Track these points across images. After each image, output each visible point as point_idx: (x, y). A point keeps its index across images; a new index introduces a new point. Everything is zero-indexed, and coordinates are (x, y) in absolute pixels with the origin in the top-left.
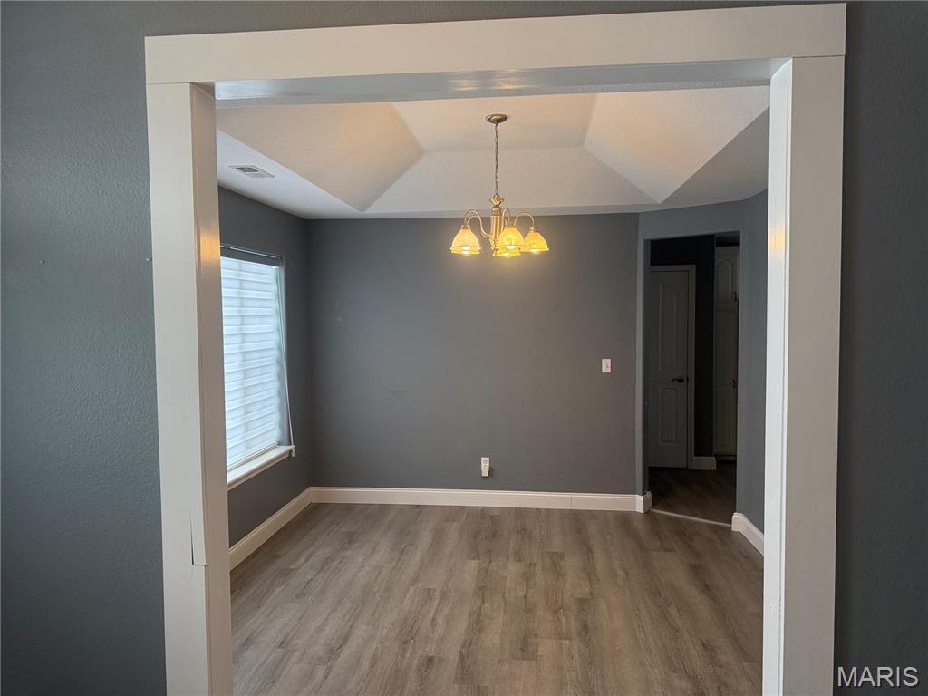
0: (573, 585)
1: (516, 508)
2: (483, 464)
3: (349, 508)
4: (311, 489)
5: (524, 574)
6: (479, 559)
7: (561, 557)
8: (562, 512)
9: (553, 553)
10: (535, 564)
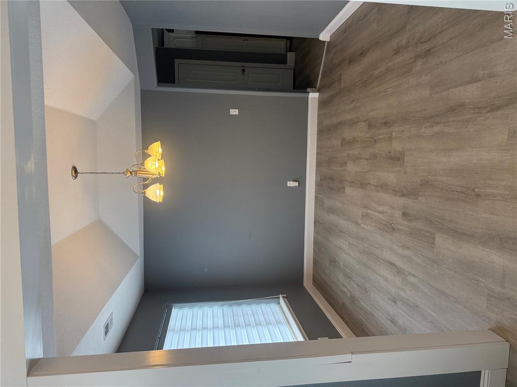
0: (360, 132)
1: (316, 167)
2: (292, 185)
3: (315, 262)
4: (305, 285)
5: (353, 161)
6: (345, 187)
7: (343, 139)
8: (318, 140)
9: (341, 144)
10: (348, 154)
